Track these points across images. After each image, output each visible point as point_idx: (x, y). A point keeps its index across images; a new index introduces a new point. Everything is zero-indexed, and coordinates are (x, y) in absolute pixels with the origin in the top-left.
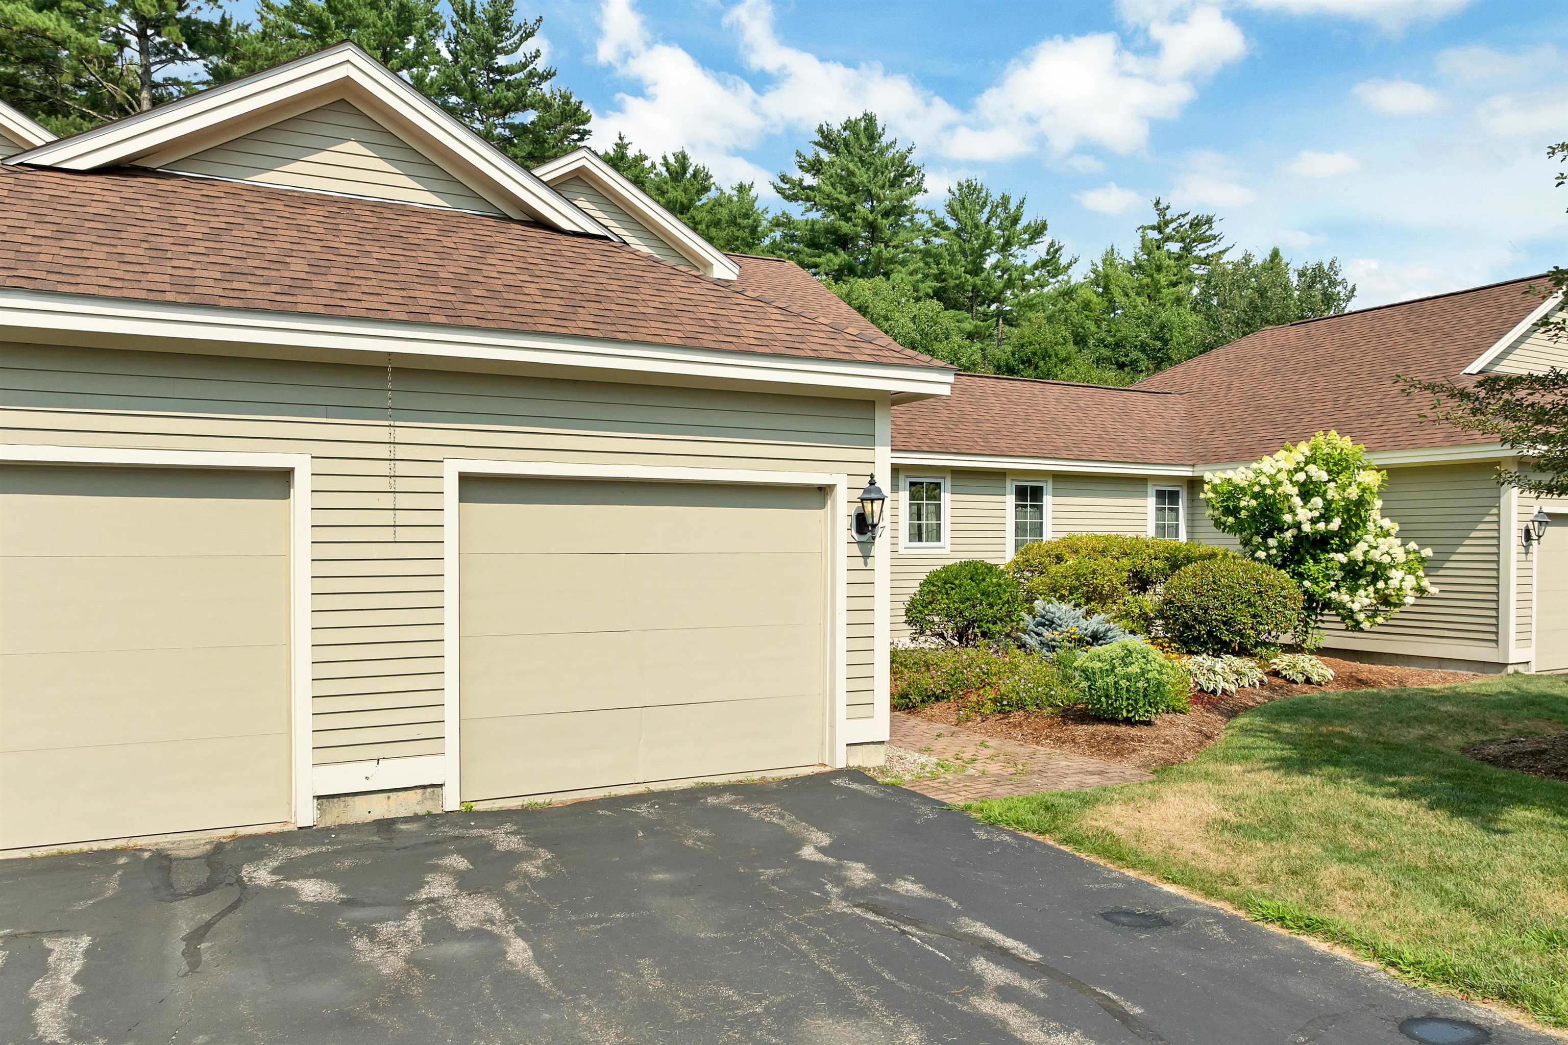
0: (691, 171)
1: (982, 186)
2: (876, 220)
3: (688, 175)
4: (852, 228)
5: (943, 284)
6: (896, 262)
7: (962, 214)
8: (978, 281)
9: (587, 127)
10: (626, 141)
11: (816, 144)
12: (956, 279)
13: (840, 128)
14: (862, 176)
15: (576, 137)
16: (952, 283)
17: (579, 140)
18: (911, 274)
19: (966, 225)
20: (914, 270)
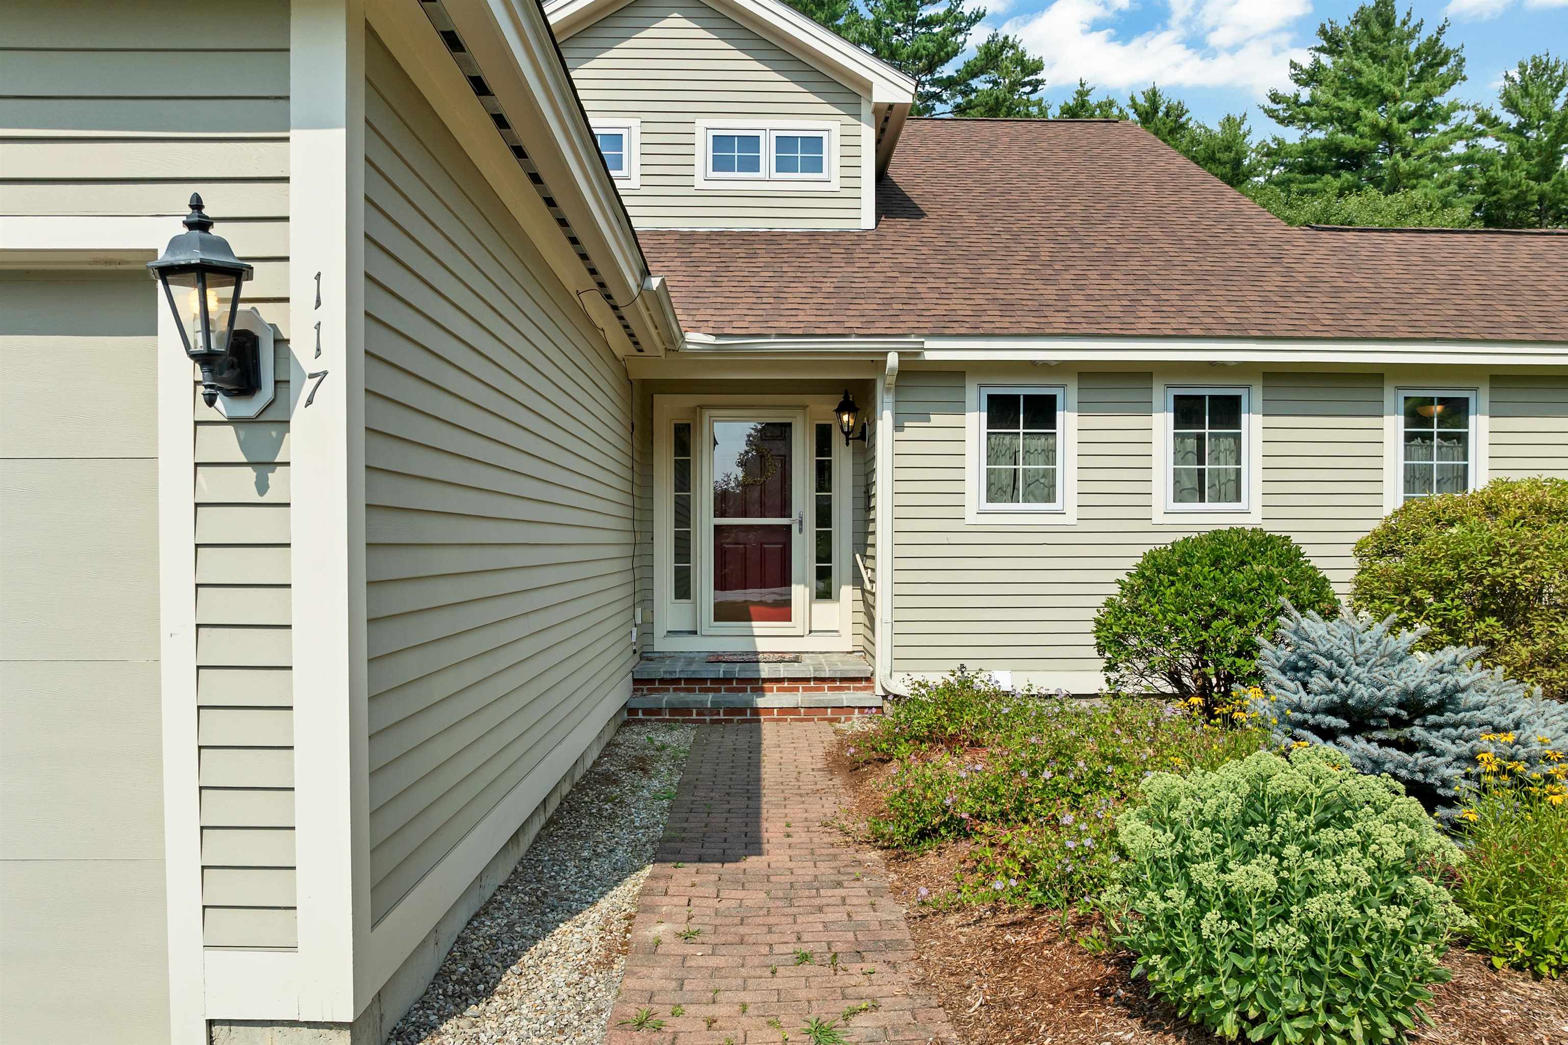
0: (1163, 109)
1: (1557, 61)
2: (1390, 125)
3: (1160, 114)
4: (1359, 141)
5: (1495, 198)
6: (1422, 176)
7: (1525, 104)
8: (1546, 186)
9: (1039, 77)
10: (1087, 87)
11: (1318, 50)
12: (1513, 187)
13: (1348, 24)
14: (1371, 74)
15: (1028, 89)
16: (1507, 194)
17: (1031, 92)
18: (1441, 187)
19: (1530, 116)
20: (1444, 182)
